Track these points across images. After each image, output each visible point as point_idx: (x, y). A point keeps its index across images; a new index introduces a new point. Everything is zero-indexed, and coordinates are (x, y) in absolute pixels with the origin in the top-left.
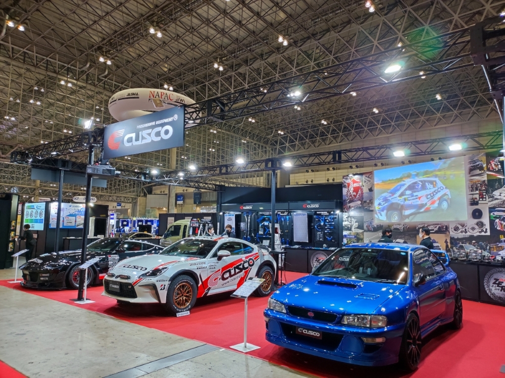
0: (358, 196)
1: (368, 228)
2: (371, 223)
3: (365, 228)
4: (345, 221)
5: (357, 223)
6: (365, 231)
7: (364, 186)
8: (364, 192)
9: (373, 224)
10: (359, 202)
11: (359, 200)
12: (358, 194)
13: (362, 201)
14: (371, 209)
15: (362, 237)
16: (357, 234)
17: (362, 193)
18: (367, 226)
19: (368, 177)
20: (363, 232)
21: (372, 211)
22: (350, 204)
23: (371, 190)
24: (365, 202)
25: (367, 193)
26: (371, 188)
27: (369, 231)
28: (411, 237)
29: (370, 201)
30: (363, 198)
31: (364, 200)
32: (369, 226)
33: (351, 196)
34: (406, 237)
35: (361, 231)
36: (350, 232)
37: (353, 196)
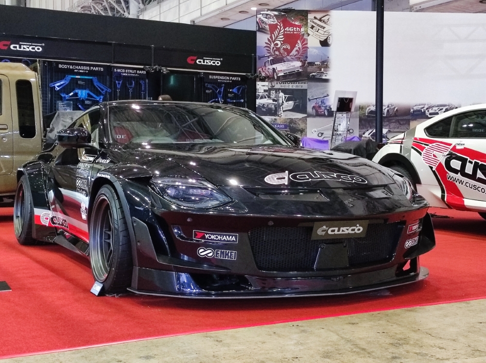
0: (294, 52)
1: (317, 111)
2: (322, 102)
3: (309, 109)
4: (262, 98)
5: (291, 103)
6: (310, 116)
7: (309, 35)
8: (309, 45)
9: (328, 104)
10: (298, 64)
11: (298, 59)
12: (295, 49)
13: (304, 62)
14: (324, 77)
15: (302, 126)
16: (292, 121)
17: (305, 48)
18: (314, 107)
19: (320, 20)
20: (306, 117)
21: (327, 81)
22: (274, 66)
23: (325, 43)
24: (311, 64)
25: (316, 48)
26: (326, 40)
27: (318, 115)
28: (400, 124)
29: (323, 62)
30: (307, 57)
31: (309, 60)
32: (320, 107)
33: (278, 49)
34: (392, 125)
35: (300, 116)
36: (273, 117)
37: (282, 51)
